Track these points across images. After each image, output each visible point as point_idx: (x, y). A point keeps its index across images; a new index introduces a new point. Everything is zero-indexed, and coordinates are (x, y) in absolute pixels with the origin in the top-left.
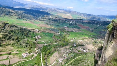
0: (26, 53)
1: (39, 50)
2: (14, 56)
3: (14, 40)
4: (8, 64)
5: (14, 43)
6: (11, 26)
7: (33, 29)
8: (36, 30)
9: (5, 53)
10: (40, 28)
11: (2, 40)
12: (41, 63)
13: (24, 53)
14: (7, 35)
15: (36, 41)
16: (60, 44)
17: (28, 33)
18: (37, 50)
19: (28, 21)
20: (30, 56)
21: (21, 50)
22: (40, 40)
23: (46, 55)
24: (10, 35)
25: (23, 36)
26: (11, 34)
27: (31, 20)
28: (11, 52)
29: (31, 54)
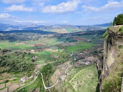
0: (25, 77)
1: (38, 71)
2: (12, 83)
3: (10, 65)
5: (10, 68)
6: (4, 51)
7: (28, 50)
9: (2, 81)
10: (36, 48)
12: (43, 85)
13: (23, 78)
14: (0, 62)
15: (34, 63)
16: (59, 61)
17: (24, 55)
19: (21, 43)
20: (30, 80)
21: (19, 75)
23: (47, 75)
24: (4, 62)
25: (19, 59)
26: (5, 60)
27: (25, 42)
28: (8, 79)
29: (31, 77)
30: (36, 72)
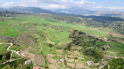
0: (91, 61)
1: (106, 62)
2: (79, 61)
3: (82, 46)
4: (74, 68)
5: (81, 49)
6: (80, 33)
7: (101, 37)
8: (105, 38)
9: (73, 56)
10: (110, 37)
11: (71, 44)
13: (89, 61)
14: (75, 41)
15: (103, 51)
17: (96, 41)
18: (104, 62)
19: (96, 29)
20: (95, 66)
21: (86, 57)
22: (109, 50)
24: (78, 41)
25: (90, 43)
26: (79, 40)
27: (100, 28)
28: (77, 57)
29: (97, 64)
30: (104, 61)
